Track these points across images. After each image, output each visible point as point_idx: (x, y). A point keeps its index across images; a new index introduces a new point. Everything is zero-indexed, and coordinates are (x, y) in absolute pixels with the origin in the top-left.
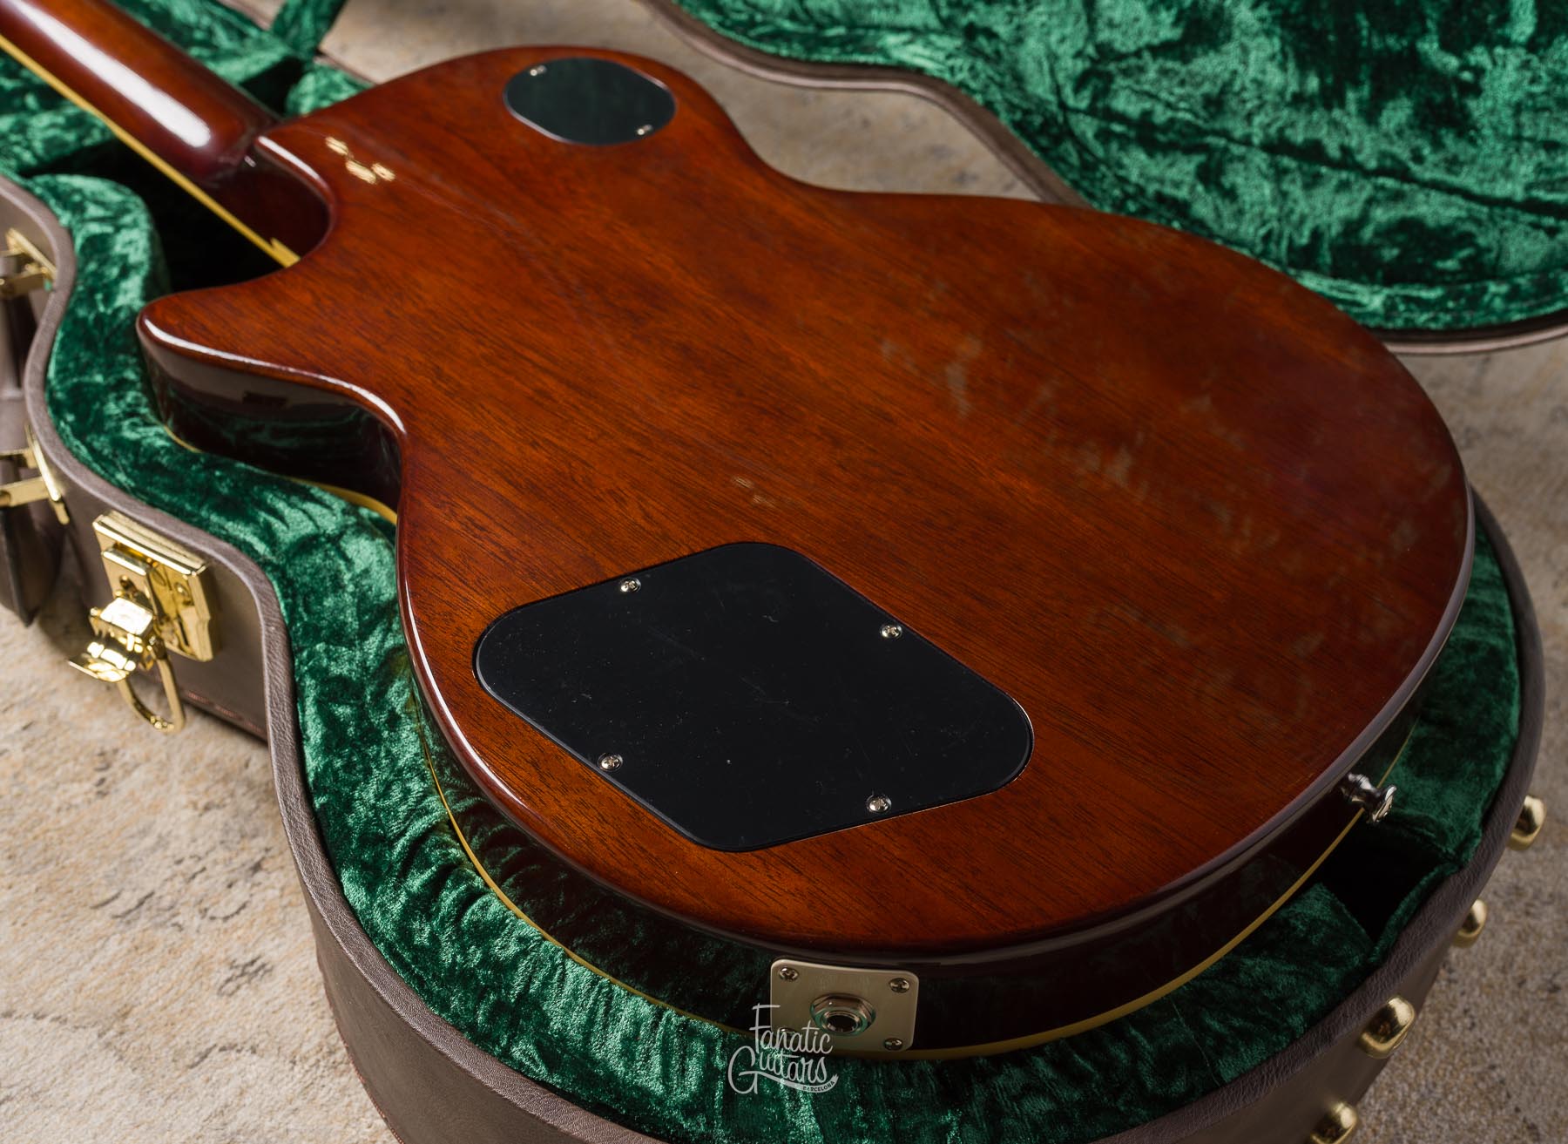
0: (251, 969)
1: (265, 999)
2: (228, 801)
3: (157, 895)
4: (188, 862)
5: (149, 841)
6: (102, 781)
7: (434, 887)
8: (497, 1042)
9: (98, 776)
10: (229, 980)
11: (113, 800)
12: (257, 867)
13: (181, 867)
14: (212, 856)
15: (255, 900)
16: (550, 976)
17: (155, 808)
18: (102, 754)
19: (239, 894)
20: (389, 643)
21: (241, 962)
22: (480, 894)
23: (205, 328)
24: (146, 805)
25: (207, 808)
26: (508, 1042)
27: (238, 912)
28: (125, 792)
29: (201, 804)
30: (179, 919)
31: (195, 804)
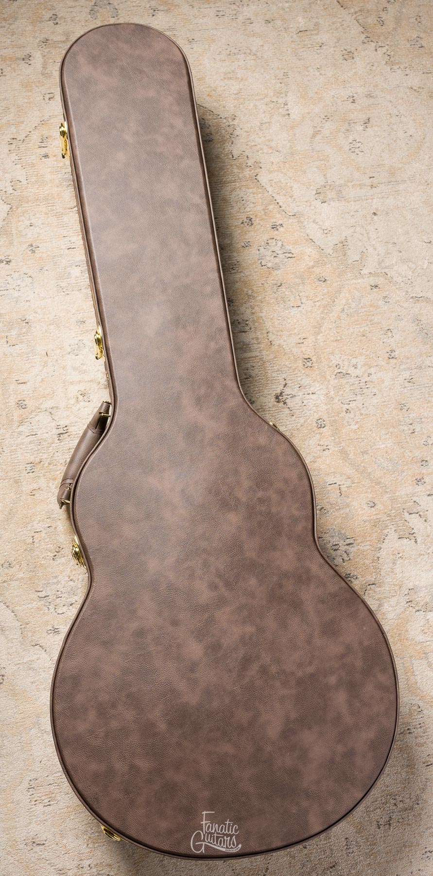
0: (56, 630)
1: (54, 640)
2: (76, 581)
3: (49, 597)
4: (59, 593)
5: (55, 581)
6: (56, 555)
9: (56, 553)
10: (50, 630)
11: (55, 563)
12: (71, 605)
13: (58, 593)
14: (65, 595)
15: (67, 613)
17: (62, 572)
18: (59, 547)
19: (64, 609)
21: (55, 627)
24: (61, 569)
25: (71, 580)
27: (61, 614)
28: (58, 562)
29: (71, 578)
30: (50, 607)
31: (69, 577)
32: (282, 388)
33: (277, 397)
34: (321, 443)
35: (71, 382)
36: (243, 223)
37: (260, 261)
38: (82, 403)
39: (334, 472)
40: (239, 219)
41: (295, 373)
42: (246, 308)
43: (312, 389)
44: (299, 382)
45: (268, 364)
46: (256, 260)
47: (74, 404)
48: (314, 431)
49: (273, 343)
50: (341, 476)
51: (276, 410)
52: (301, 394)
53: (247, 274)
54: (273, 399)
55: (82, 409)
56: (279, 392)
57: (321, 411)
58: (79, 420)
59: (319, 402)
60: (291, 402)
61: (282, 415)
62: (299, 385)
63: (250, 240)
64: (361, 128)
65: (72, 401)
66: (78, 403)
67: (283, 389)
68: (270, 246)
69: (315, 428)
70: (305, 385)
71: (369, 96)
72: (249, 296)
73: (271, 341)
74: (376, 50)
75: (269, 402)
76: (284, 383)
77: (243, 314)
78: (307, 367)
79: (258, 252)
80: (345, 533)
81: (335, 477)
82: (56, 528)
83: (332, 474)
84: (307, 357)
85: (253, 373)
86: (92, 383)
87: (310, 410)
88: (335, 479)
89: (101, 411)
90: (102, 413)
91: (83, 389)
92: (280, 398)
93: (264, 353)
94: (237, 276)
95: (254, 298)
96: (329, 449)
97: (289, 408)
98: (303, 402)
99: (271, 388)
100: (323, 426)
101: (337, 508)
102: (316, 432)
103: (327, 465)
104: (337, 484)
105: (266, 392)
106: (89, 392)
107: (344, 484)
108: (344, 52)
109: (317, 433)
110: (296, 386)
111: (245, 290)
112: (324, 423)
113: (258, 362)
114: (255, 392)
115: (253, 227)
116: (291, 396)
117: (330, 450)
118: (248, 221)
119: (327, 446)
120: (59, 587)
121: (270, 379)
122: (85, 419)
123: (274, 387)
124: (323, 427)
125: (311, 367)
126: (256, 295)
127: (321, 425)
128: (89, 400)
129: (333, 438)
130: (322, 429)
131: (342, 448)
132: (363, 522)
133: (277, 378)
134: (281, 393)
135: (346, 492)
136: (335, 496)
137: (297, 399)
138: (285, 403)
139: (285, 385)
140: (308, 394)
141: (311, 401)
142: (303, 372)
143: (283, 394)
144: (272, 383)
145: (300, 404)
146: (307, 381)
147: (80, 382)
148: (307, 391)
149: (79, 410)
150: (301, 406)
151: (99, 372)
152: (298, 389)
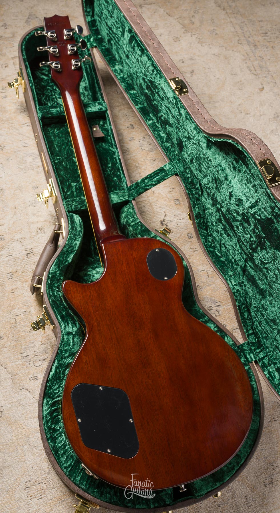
0: (36, 377)
1: (35, 384)
2: (46, 344)
3: (29, 356)
4: (36, 353)
7: (54, 411)
8: (49, 441)
10: (32, 378)
12: (44, 360)
13: (34, 353)
14: (40, 354)
15: (42, 365)
16: (60, 436)
19: (40, 363)
20: (70, 361)
21: (35, 375)
22: (59, 415)
23: (71, 293)
26: (50, 442)
27: (38, 366)
30: (30, 362)
31: (42, 342)
32: (164, 217)
33: (161, 223)
34: (192, 247)
35: (32, 223)
36: (128, 127)
37: (141, 148)
38: (40, 235)
39: (202, 264)
40: (125, 125)
41: (170, 208)
42: (136, 174)
43: (182, 216)
44: (174, 213)
45: (153, 204)
46: (139, 147)
47: (35, 235)
48: (186, 241)
49: (155, 192)
50: (207, 266)
52: (175, 219)
53: (134, 155)
54: (159, 224)
55: (41, 238)
56: (162, 219)
57: (189, 229)
58: (39, 245)
59: (187, 223)
60: (170, 225)
62: (174, 215)
63: (133, 136)
64: (190, 75)
66: (38, 235)
68: (146, 139)
70: (177, 214)
71: (191, 59)
72: (137, 167)
73: (153, 191)
74: (192, 36)
75: (157, 226)
76: (165, 214)
77: (134, 177)
78: (177, 204)
79: (139, 143)
80: (214, 299)
81: (203, 267)
82: (30, 312)
83: (201, 265)
84: (176, 198)
85: (145, 210)
86: (45, 223)
87: (183, 228)
88: (203, 268)
91: (40, 226)
92: (163, 223)
93: (150, 198)
94: (128, 157)
95: (140, 168)
99: (157, 218)
101: (207, 284)
102: (188, 241)
103: (197, 260)
104: (205, 270)
105: (154, 220)
106: (44, 227)
107: (209, 270)
108: (174, 38)
110: (172, 215)
111: (134, 164)
112: (192, 235)
113: (147, 203)
114: (148, 221)
115: (134, 129)
116: (170, 221)
117: (198, 251)
118: (131, 126)
119: (196, 249)
120: (36, 349)
121: (156, 212)
123: (159, 217)
125: (179, 204)
126: (141, 166)
128: (44, 232)
130: (191, 239)
132: (224, 292)
133: (160, 212)
135: (211, 274)
136: (205, 278)
137: (174, 223)
138: (167, 226)
139: (165, 215)
140: (180, 219)
141: (182, 223)
142: (175, 207)
143: (165, 220)
144: (157, 215)
145: (176, 226)
146: (178, 212)
147: (38, 222)
148: (179, 218)
149: (39, 238)
150: (176, 227)
151: (50, 216)
152: (174, 217)
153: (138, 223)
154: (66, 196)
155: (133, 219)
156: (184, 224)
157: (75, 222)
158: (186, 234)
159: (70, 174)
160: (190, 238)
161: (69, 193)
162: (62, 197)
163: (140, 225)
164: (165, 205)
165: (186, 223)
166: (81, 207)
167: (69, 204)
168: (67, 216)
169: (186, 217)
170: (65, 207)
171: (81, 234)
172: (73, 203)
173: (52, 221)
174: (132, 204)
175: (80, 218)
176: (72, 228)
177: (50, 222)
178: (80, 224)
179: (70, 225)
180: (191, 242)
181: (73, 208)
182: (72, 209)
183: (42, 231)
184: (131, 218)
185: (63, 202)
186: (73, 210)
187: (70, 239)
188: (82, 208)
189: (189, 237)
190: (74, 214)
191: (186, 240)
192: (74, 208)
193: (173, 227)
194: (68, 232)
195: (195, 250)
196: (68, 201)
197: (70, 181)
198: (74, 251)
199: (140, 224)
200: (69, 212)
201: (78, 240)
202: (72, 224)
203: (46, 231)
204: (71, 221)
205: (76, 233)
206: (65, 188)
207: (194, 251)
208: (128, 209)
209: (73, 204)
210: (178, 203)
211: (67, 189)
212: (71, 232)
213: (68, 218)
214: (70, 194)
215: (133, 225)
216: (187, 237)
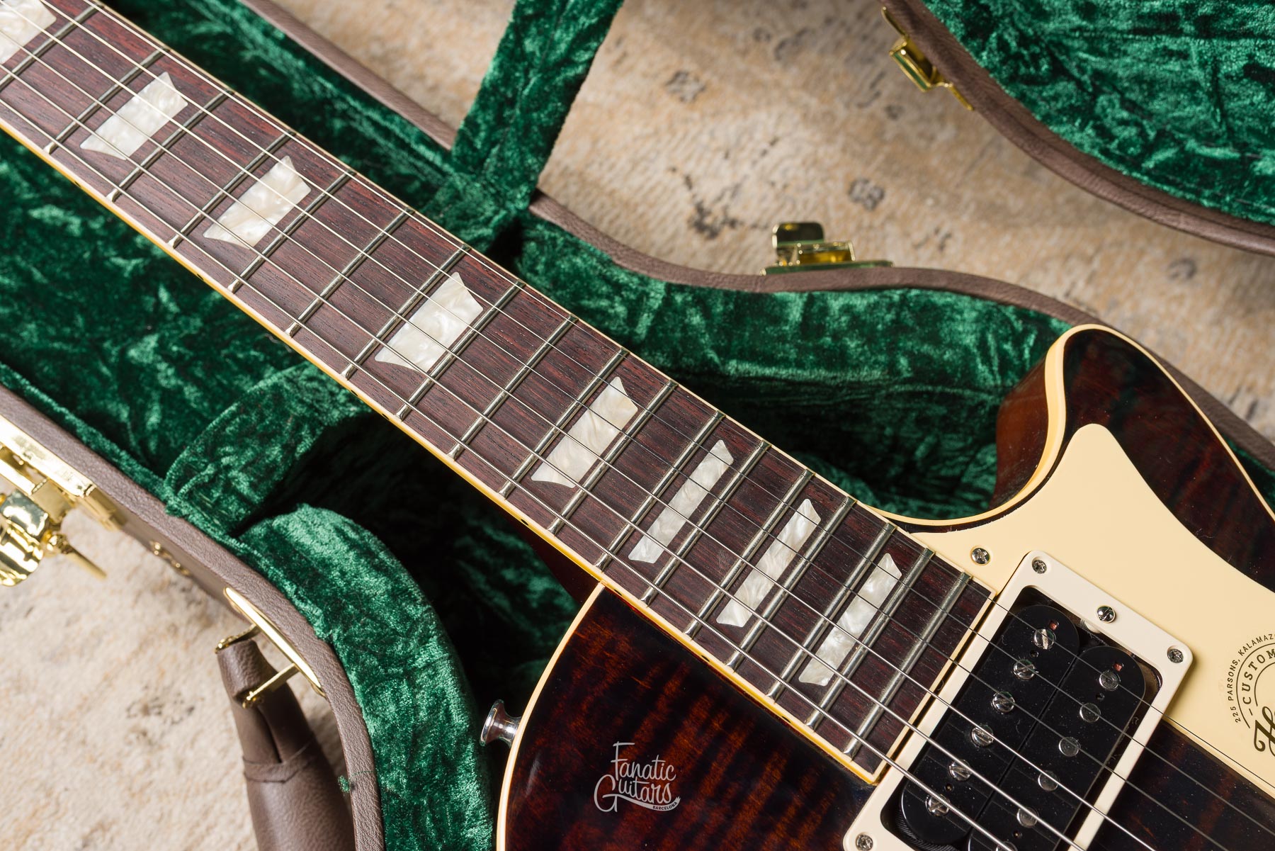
32: (687, 195)
33: (700, 227)
34: (918, 236)
35: (80, 707)
38: (173, 739)
41: (680, 134)
43: (758, 136)
44: (714, 145)
45: (593, 172)
47: (148, 766)
48: (871, 227)
50: (1046, 270)
51: (731, 256)
52: (745, 169)
54: (696, 241)
55: (190, 754)
56: (689, 210)
57: (837, 165)
59: (807, 149)
60: (745, 208)
61: (758, 258)
62: (721, 155)
65: (136, 759)
66: (161, 748)
67: (694, 196)
69: (867, 219)
70: (734, 138)
75: (694, 255)
76: (681, 180)
78: (695, 98)
84: (669, 76)
86: (150, 652)
89: (241, 685)
90: (245, 693)
91: (136, 693)
92: (708, 220)
96: (949, 236)
97: (754, 226)
98: (773, 184)
99: (663, 219)
100: (876, 194)
102: (877, 223)
105: (658, 237)
106: (167, 682)
109: (883, 225)
110: (716, 162)
112: (872, 184)
113: (566, 186)
116: (728, 194)
119: (937, 231)
121: (638, 198)
122: (226, 774)
123: (667, 207)
124: (882, 196)
125: (703, 89)
126: (398, 44)
127: (870, 197)
128: (185, 707)
129: (930, 202)
130: (883, 205)
131: (972, 207)
133: (651, 183)
134: (700, 209)
137: (752, 189)
138: (733, 223)
139: (689, 182)
140: (764, 153)
141: (787, 163)
142: (696, 115)
143: (706, 205)
144: (651, 206)
145: (771, 194)
146: (729, 128)
147: (108, 679)
148: (753, 150)
149: (180, 764)
150: (777, 197)
151: (147, 597)
152: (727, 163)
153: (668, 301)
154: (152, 445)
155: (625, 301)
156: (798, 161)
157: (326, 564)
158: (845, 199)
159: (83, 310)
160: (875, 204)
161: (154, 419)
162: (129, 475)
163: (685, 303)
164: (648, 137)
165: (798, 150)
166: (289, 449)
167: (205, 487)
168: (247, 560)
169: (777, 124)
170: (196, 517)
171: (411, 610)
172: (225, 461)
173: (181, 614)
174: (551, 226)
175: (332, 518)
176: (335, 615)
177: (174, 629)
178: (365, 552)
179: (307, 607)
180: (891, 217)
181: (244, 486)
182: (243, 499)
183: (168, 710)
184: (604, 303)
185: (157, 497)
186: (256, 498)
187: (374, 693)
188: (301, 449)
189: (869, 203)
190: (278, 522)
191: (866, 223)
192: (253, 486)
193: (765, 211)
194: (325, 651)
195: (937, 239)
196: (188, 471)
197: (107, 345)
198: (459, 753)
199: (679, 298)
200: (238, 529)
201: (428, 665)
202: (310, 589)
203: (187, 693)
204: (292, 576)
205: (384, 624)
206: (112, 407)
207: (942, 247)
208: (550, 265)
209: (228, 468)
210: (690, 88)
211: (129, 400)
212: (347, 641)
213: (263, 574)
214: (164, 415)
215: (652, 330)
216: (855, 209)
